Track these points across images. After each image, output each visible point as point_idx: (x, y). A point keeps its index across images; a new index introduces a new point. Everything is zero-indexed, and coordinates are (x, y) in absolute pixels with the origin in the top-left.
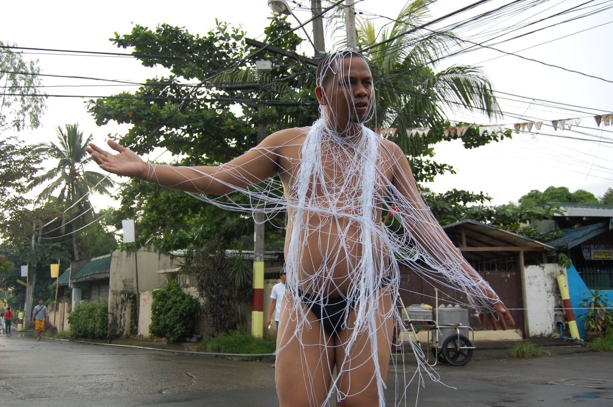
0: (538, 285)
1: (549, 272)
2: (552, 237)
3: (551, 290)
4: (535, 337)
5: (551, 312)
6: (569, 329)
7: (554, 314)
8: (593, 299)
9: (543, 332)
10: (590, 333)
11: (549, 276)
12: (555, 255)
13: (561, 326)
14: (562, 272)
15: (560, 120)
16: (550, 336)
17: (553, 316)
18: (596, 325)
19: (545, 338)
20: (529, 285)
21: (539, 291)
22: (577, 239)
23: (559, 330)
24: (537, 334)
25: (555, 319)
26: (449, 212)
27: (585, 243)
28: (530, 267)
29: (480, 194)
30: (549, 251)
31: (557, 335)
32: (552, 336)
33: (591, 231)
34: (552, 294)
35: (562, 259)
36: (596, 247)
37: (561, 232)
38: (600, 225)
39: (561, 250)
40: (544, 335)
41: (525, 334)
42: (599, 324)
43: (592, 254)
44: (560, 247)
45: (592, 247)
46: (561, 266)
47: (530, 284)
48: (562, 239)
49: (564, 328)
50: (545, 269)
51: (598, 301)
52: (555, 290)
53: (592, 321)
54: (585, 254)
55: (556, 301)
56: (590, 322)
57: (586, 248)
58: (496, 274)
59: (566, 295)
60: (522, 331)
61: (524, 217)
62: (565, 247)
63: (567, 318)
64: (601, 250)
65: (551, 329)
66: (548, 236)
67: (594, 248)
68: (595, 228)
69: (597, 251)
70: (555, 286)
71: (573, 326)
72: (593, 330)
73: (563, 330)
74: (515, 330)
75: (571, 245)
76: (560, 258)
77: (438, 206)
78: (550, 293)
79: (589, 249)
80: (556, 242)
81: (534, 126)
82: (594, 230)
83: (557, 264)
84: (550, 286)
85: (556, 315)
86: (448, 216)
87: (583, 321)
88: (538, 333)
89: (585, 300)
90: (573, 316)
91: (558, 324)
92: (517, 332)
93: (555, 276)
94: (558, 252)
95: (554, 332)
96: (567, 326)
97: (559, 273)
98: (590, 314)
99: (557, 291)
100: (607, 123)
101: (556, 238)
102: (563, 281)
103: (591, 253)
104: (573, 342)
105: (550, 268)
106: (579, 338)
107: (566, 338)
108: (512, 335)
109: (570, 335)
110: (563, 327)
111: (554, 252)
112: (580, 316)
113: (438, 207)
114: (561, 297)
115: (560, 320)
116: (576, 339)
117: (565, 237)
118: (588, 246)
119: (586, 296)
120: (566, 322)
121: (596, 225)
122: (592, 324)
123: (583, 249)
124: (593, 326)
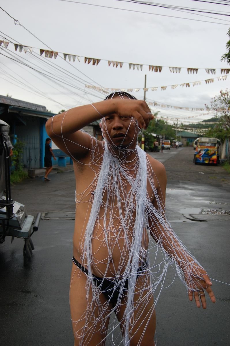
15: (20, 45)
100: (47, 56)
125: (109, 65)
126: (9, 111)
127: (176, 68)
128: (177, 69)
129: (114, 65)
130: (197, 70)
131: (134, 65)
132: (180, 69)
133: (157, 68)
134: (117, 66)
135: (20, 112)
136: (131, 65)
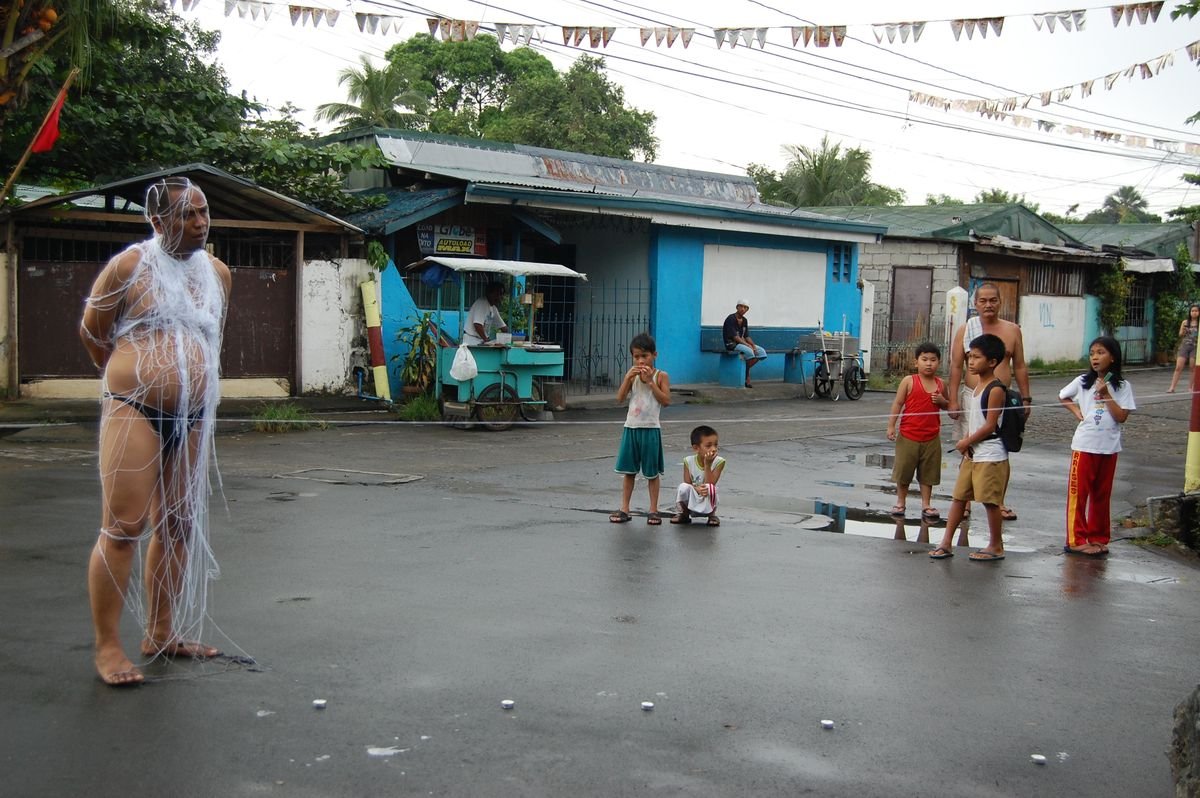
0: (326, 299)
1: (349, 275)
2: (365, 206)
3: (349, 308)
4: (313, 393)
5: (345, 348)
6: (374, 381)
7: (351, 352)
8: (419, 329)
9: (328, 385)
10: (409, 388)
11: (348, 282)
12: (363, 243)
13: (360, 375)
14: (372, 277)
15: (369, 15)
16: (339, 392)
17: (347, 356)
18: (420, 376)
19: (330, 394)
20: (309, 297)
21: (328, 310)
22: (405, 216)
23: (357, 381)
24: (316, 388)
25: (352, 362)
26: (166, 137)
27: (422, 222)
28: (314, 262)
29: (240, 97)
30: (354, 235)
31: (353, 391)
32: (344, 392)
33: (433, 204)
34: (349, 316)
35: (373, 251)
36: (444, 231)
37: (383, 198)
38: (450, 191)
39: (374, 234)
40: (329, 391)
41: (295, 388)
42: (426, 374)
43: (436, 244)
44: (373, 230)
45: (437, 230)
46: (372, 263)
47: (311, 294)
48: (381, 211)
49: (366, 379)
50: (341, 269)
51: (429, 333)
52: (356, 308)
53: (413, 368)
54: (421, 243)
55: (357, 329)
56: (411, 368)
57: (425, 232)
58: (249, 272)
59: (374, 319)
60: (289, 382)
61: (313, 165)
62: (380, 231)
63: (372, 362)
64: (452, 237)
65: (342, 379)
66: (360, 203)
67: (441, 233)
68: (441, 198)
69: (444, 237)
70: (357, 301)
71: (381, 374)
72: (414, 383)
73: (363, 381)
74: (276, 380)
75: (392, 227)
76: (370, 250)
77: (146, 120)
78: (346, 314)
79: (432, 234)
80: (368, 219)
81: (324, 17)
82: (438, 201)
83: (365, 261)
84: (347, 300)
85: (354, 353)
86: (165, 145)
87: (400, 366)
88: (319, 387)
89: (406, 330)
90: (383, 358)
91: (356, 371)
92: (279, 384)
93: (358, 282)
94: (368, 239)
95: (347, 384)
96: (371, 374)
97: (367, 277)
98: (412, 355)
99: (360, 310)
101: (373, 208)
102: (372, 293)
103: (433, 243)
104: (378, 404)
105: (351, 266)
106: (387, 397)
107: (367, 395)
108: (270, 388)
109: (373, 391)
110: (364, 375)
111: (360, 237)
112: (394, 358)
113: (145, 124)
114: (365, 322)
115: (361, 364)
116: (383, 400)
117: (387, 210)
118: (430, 228)
119: (409, 323)
120: (371, 368)
121: (443, 191)
122: (414, 372)
123: (421, 232)
124: (414, 377)
125: (644, 41)
126: (467, 199)
127: (903, 24)
128: (905, 28)
129: (659, 41)
130: (998, 21)
131: (735, 31)
132: (918, 26)
133: (825, 34)
134: (670, 44)
135: (515, 200)
136: (724, 35)
